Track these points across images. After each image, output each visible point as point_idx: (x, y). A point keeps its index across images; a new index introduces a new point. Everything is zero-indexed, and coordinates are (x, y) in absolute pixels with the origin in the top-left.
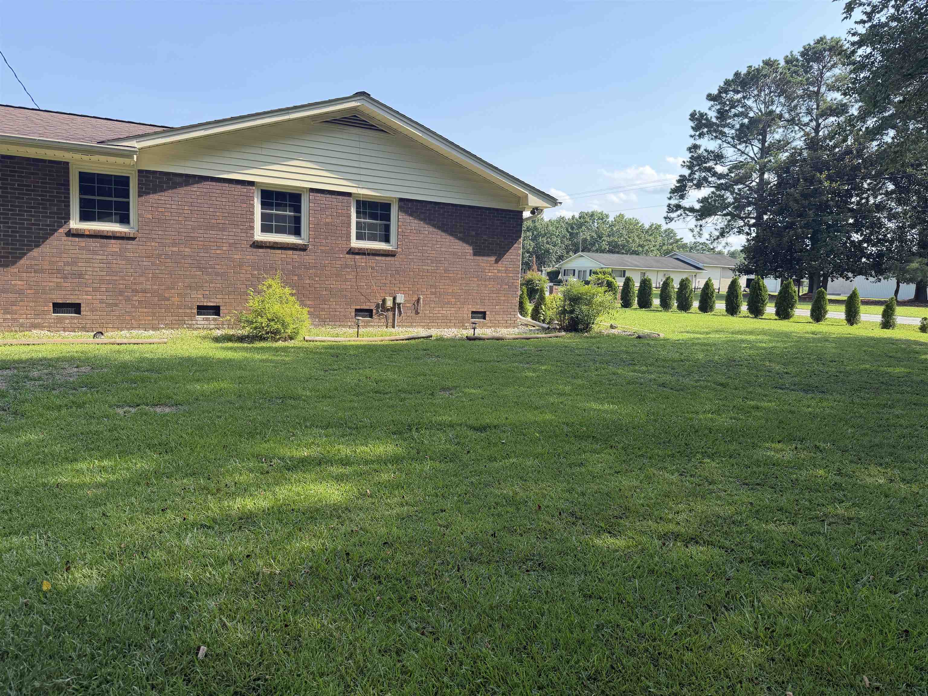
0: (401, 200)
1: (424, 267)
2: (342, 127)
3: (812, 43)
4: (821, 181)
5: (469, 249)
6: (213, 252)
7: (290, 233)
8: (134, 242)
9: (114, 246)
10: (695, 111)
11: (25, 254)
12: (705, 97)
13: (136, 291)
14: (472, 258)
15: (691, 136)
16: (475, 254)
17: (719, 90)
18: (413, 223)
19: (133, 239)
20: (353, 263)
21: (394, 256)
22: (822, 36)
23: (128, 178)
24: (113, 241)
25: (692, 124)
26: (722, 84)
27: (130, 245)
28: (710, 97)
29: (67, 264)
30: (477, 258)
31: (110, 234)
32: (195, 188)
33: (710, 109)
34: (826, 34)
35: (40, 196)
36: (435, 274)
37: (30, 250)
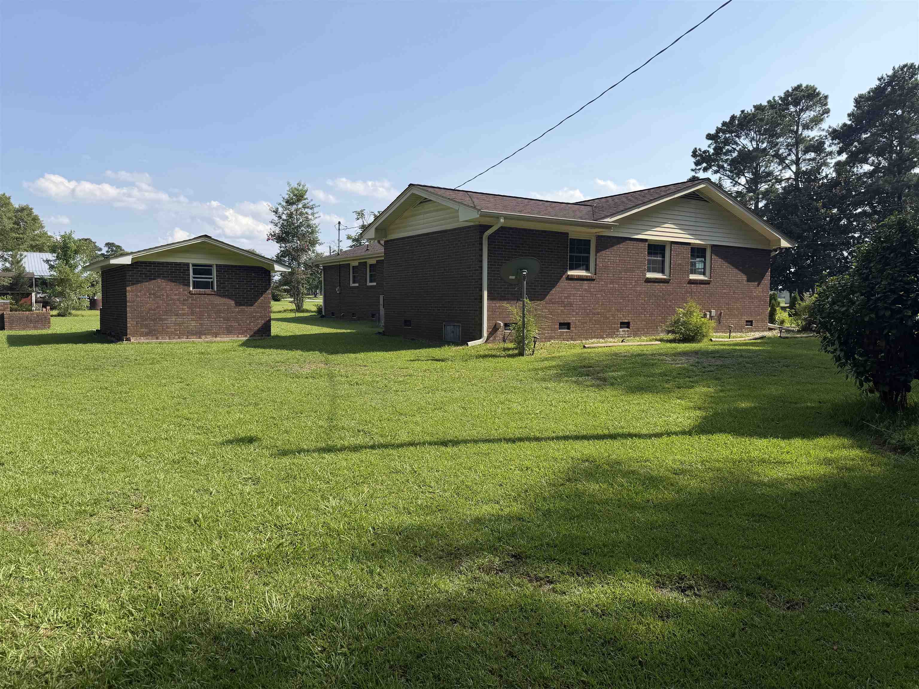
0: (713, 246)
1: (724, 291)
2: (689, 200)
3: (790, 90)
4: (818, 208)
5: (745, 278)
6: (628, 286)
7: (659, 272)
8: (594, 282)
9: (586, 284)
10: (696, 149)
11: (549, 292)
12: (705, 136)
13: (594, 314)
14: (746, 283)
15: (692, 170)
16: (748, 281)
17: (716, 130)
18: (718, 262)
19: (594, 280)
20: (690, 290)
21: (709, 284)
22: (799, 84)
23: (590, 240)
24: (585, 282)
25: (693, 160)
26: (720, 126)
27: (593, 284)
28: (709, 137)
29: (566, 298)
30: (750, 283)
31: (585, 278)
32: (622, 246)
33: (709, 147)
34: (802, 83)
35: (556, 255)
36: (728, 296)
37: (551, 290)
